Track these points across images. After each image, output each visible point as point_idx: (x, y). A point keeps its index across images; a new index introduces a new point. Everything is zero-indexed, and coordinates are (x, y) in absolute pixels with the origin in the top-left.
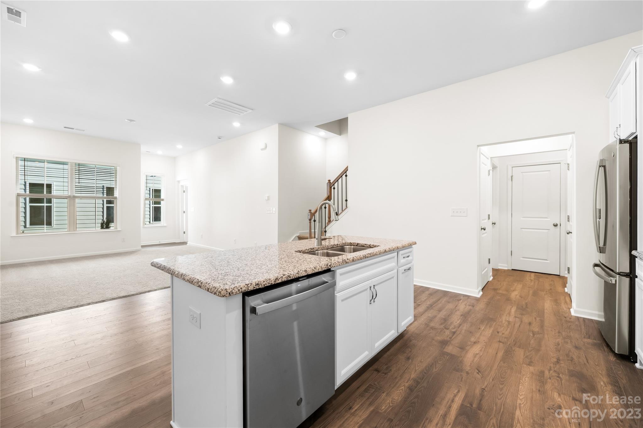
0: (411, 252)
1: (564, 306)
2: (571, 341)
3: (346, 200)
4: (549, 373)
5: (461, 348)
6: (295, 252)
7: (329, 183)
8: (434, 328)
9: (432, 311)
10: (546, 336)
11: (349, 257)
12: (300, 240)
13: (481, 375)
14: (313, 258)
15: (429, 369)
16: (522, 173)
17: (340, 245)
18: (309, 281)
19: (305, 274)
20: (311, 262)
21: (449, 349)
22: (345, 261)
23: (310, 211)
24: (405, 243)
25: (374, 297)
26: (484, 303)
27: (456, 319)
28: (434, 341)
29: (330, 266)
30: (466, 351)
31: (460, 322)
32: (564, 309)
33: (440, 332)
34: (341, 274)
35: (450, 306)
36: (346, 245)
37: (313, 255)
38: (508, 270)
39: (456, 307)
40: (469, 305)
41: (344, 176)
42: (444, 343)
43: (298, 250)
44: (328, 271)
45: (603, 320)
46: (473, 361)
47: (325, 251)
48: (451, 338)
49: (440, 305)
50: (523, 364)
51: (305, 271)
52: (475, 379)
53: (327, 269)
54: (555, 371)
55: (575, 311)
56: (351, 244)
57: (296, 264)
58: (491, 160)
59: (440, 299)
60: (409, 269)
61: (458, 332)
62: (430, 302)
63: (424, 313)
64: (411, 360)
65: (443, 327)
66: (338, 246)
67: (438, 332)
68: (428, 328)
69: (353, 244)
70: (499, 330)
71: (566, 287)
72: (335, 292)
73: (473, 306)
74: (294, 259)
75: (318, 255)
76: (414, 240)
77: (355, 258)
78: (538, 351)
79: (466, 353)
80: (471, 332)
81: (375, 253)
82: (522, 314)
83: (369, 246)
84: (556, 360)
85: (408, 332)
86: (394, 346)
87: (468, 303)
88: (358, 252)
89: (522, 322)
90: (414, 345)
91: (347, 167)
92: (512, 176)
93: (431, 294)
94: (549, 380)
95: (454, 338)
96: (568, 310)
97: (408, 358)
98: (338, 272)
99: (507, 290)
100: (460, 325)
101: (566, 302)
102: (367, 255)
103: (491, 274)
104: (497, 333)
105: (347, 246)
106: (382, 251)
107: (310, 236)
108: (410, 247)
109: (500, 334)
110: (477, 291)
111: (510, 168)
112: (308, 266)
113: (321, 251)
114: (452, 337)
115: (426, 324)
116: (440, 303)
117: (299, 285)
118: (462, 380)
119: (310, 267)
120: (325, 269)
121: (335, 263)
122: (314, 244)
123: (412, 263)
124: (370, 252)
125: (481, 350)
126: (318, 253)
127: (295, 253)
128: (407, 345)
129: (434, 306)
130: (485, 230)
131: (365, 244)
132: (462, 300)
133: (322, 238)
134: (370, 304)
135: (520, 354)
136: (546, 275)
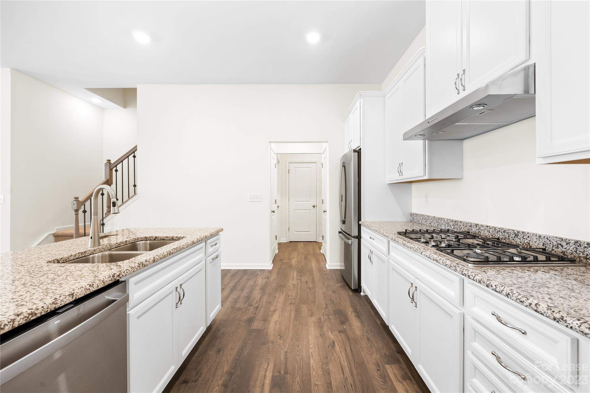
0: (218, 239)
1: (322, 264)
2: (330, 289)
3: (135, 186)
4: (323, 317)
5: (264, 320)
6: (47, 263)
7: (108, 164)
8: (240, 309)
9: (235, 292)
10: (317, 289)
11: (148, 258)
12: (59, 241)
13: (282, 339)
14: (86, 269)
15: (240, 354)
16: (295, 168)
17: (131, 241)
18: (79, 309)
19: (71, 300)
20: (81, 277)
21: (256, 325)
22: (143, 264)
23: (76, 198)
24: (212, 231)
25: (181, 298)
26: (275, 273)
27: (257, 294)
28: (241, 322)
29: (118, 276)
30: (269, 321)
31: (260, 296)
32: (322, 266)
33: (246, 311)
34: (136, 284)
35: (251, 283)
36: (139, 240)
37: (86, 264)
38: (287, 242)
39: (255, 282)
40: (265, 278)
41: (131, 157)
42: (250, 321)
43: (55, 258)
44: (116, 283)
45: (343, 268)
46: (275, 328)
47: (107, 253)
48: (255, 314)
49: (242, 284)
50: (308, 317)
51: (69, 295)
52: (279, 346)
53: (113, 282)
54: (326, 314)
55: (329, 266)
56: (146, 239)
57: (49, 286)
58: (277, 155)
59: (241, 279)
60: (217, 257)
61: (260, 306)
62: (233, 283)
63: (229, 296)
64: (221, 352)
65: (248, 305)
66: (127, 243)
67: (244, 311)
68: (235, 310)
69: (148, 238)
70: (289, 294)
71: (321, 249)
72: (128, 309)
73: (268, 278)
74: (45, 277)
75: (93, 262)
76: (221, 227)
77: (157, 257)
78: (314, 302)
79: (269, 324)
80: (269, 303)
81: (182, 246)
82: (301, 276)
83: (172, 238)
84: (325, 306)
85: (216, 322)
86: (203, 343)
87: (264, 277)
88: (160, 248)
89: (301, 282)
90: (223, 334)
91: (136, 146)
92: (289, 170)
93: (233, 276)
94: (324, 323)
95: (257, 313)
96: (325, 266)
97: (219, 351)
98: (132, 282)
99: (289, 259)
100: (261, 298)
101: (323, 260)
102: (172, 251)
103: (277, 247)
104: (288, 297)
105: (141, 242)
106: (189, 243)
107: (76, 234)
108: (217, 234)
109: (290, 297)
110: (270, 264)
111: (288, 164)
112: (77, 285)
113: (100, 254)
114: (256, 312)
115: (232, 307)
116: (242, 282)
117: (56, 323)
118: (269, 352)
119: (80, 286)
120: (110, 282)
121: (126, 270)
122: (85, 245)
123: (219, 251)
124: (175, 247)
125: (279, 316)
126: (93, 258)
127: (48, 266)
128: (216, 336)
129: (237, 287)
130: (274, 212)
131: (166, 237)
132: (259, 275)
133: (100, 236)
134: (176, 307)
135: (304, 309)
136: (309, 242)
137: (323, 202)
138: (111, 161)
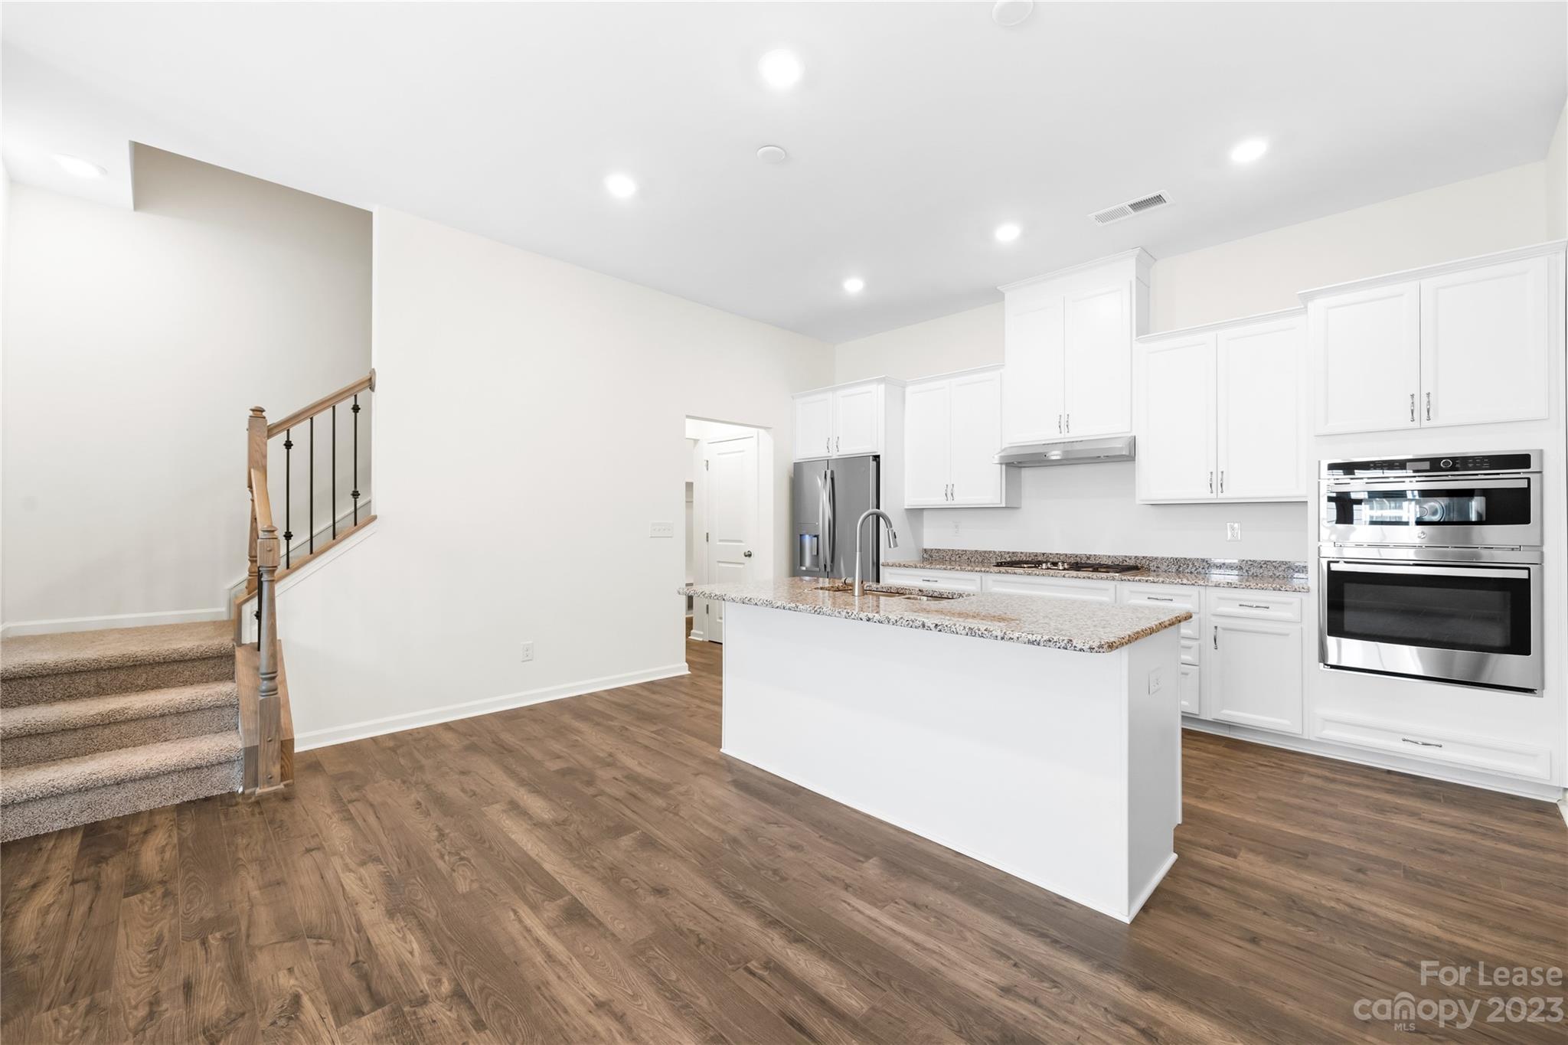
137: (707, 537)
138: (264, 411)
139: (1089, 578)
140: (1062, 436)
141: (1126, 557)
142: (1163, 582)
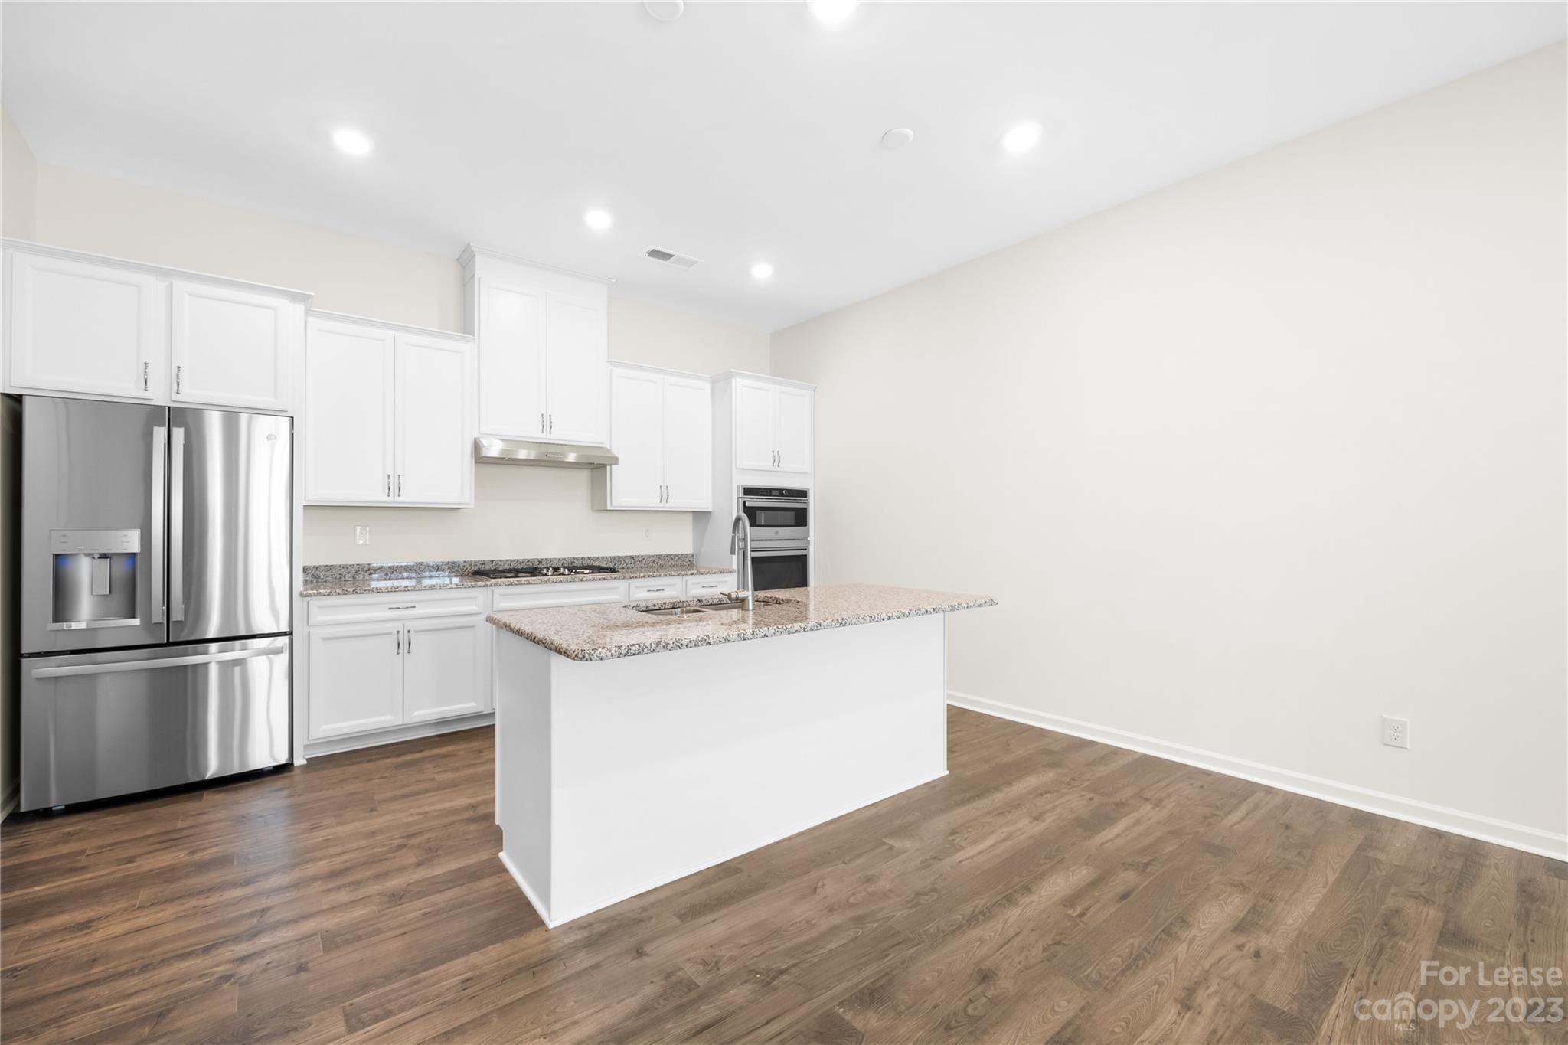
139: (604, 579)
140: (543, 436)
141: (574, 558)
142: (660, 576)
